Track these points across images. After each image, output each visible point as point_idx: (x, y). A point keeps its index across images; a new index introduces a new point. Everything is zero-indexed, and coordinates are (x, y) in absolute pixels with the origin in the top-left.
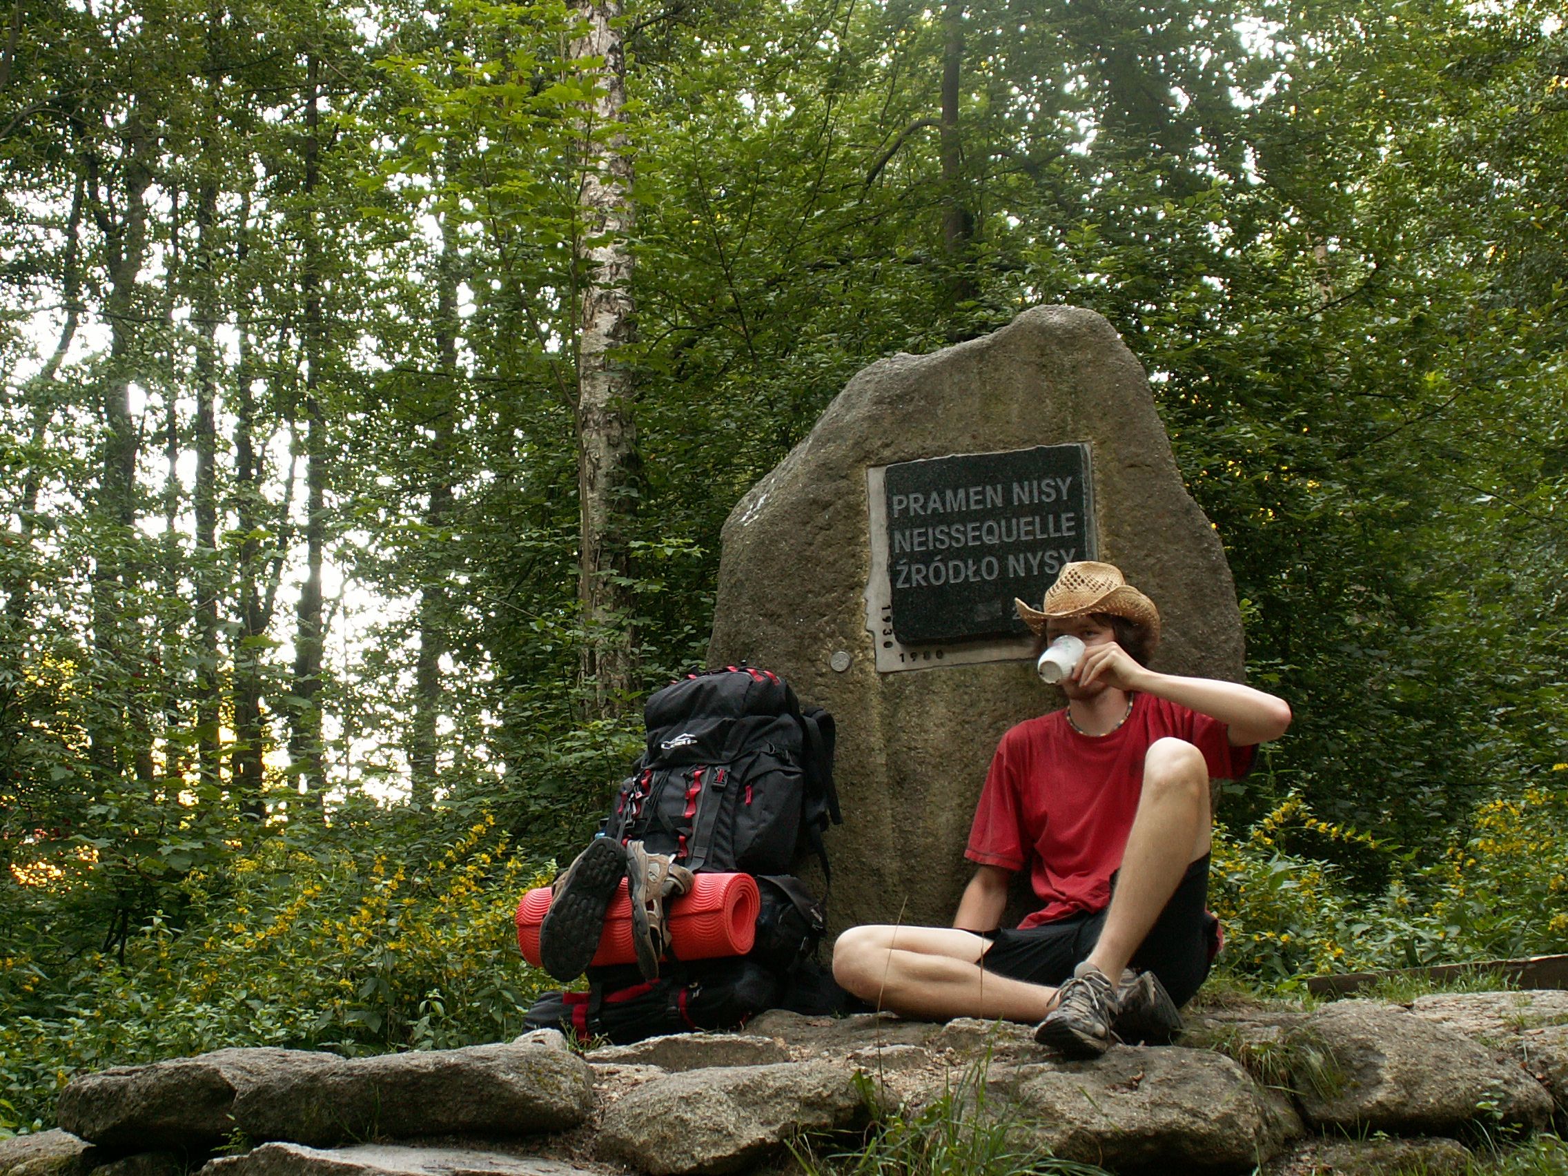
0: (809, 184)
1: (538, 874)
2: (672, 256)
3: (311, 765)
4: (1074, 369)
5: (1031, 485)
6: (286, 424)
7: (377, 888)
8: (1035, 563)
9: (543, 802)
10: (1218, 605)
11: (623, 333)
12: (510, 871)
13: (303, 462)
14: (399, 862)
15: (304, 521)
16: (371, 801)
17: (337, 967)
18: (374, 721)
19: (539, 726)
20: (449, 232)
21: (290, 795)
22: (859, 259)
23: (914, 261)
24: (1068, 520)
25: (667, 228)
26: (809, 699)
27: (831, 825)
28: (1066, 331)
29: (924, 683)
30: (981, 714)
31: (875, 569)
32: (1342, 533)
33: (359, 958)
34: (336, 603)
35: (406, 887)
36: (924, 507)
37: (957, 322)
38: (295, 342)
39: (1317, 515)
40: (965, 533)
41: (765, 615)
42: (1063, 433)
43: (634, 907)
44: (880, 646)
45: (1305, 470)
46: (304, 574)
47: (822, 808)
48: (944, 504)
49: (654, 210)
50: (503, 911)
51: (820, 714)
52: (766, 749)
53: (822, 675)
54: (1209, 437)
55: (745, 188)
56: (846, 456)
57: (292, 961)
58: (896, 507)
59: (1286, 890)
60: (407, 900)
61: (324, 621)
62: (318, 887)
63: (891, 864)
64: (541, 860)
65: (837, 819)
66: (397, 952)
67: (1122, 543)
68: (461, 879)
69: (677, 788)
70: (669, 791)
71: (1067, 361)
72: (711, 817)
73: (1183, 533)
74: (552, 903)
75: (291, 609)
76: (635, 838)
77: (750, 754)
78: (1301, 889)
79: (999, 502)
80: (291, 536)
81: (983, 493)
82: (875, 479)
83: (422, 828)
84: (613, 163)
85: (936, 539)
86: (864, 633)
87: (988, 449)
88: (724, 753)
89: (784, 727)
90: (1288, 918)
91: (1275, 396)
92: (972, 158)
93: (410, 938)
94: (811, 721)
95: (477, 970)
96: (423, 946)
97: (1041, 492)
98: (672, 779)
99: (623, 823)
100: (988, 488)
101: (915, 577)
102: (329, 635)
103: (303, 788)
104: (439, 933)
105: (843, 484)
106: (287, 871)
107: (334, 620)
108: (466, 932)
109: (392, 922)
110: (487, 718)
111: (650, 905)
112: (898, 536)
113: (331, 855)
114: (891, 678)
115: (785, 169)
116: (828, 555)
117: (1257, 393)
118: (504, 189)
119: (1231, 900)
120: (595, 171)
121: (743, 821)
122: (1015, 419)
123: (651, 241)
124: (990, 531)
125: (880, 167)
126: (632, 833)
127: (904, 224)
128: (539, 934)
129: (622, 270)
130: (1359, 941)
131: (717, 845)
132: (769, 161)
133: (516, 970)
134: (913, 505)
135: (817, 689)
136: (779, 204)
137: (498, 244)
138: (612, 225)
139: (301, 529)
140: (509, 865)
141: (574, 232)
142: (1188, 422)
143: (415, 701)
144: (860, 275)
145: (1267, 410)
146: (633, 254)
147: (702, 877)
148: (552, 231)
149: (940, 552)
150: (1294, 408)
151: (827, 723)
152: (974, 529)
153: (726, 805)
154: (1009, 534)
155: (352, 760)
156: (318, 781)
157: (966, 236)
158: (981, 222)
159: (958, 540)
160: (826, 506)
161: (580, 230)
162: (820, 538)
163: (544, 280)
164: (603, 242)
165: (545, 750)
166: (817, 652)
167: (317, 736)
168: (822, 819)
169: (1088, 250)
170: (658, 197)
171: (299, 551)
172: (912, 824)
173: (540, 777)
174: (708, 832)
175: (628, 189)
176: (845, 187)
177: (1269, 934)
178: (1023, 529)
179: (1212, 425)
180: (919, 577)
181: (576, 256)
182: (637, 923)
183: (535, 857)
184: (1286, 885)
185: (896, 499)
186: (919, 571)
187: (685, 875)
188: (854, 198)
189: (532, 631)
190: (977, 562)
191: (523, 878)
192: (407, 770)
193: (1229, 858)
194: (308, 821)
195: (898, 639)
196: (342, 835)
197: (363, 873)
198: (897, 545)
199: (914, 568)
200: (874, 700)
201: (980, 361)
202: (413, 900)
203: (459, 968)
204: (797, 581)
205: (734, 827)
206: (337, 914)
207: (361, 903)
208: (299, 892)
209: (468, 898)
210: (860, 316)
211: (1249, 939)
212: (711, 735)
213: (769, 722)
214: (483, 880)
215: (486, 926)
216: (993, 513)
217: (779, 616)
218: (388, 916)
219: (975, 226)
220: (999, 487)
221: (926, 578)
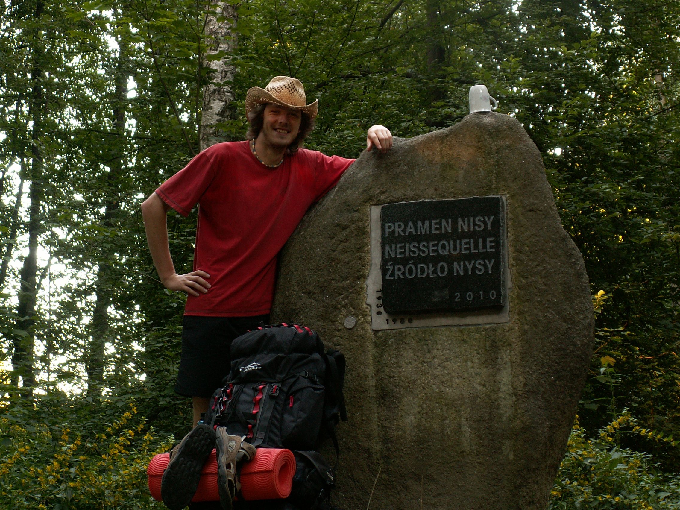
0: (345, 26)
1: (163, 444)
2: (259, 68)
3: (26, 371)
4: (498, 151)
5: (469, 220)
6: (18, 159)
7: (64, 449)
8: (470, 267)
9: (168, 399)
10: (580, 297)
11: (228, 113)
12: (145, 441)
13: (27, 184)
14: (78, 433)
15: (27, 220)
16: (62, 394)
17: (37, 496)
18: (65, 346)
19: (167, 353)
20: (123, 46)
21: (12, 390)
22: (373, 73)
23: (408, 75)
24: (491, 242)
25: (257, 51)
26: (330, 344)
27: (341, 421)
28: (494, 127)
29: (400, 337)
30: (434, 358)
31: (373, 267)
32: (664, 252)
33: (51, 491)
34: (45, 269)
35: (82, 449)
36: (404, 231)
37: (432, 114)
38: (25, 109)
39: (648, 241)
40: (428, 248)
41: (305, 293)
42: (489, 189)
43: (219, 467)
44: (374, 314)
45: (643, 212)
46: (25, 252)
47: (335, 411)
48: (416, 229)
49: (249, 38)
50: (140, 466)
51: (337, 354)
52: (303, 374)
53: (339, 330)
54: (584, 190)
55: (306, 28)
56: (358, 198)
57: (10, 492)
58: (387, 230)
59: (620, 470)
60: (82, 457)
61: (38, 281)
62: (27, 447)
63: (377, 447)
64: (165, 434)
65: (344, 418)
66: (74, 489)
67: (523, 257)
68: (116, 445)
69: (248, 395)
70: (243, 397)
71: (494, 146)
72: (268, 414)
73: (560, 252)
74: (170, 463)
75: (17, 273)
76: (222, 425)
77: (293, 377)
78: (629, 469)
79: (449, 230)
80: (19, 228)
81: (440, 224)
82: (375, 212)
83: (93, 413)
84: (224, 9)
85: (410, 251)
86: (365, 306)
87: (444, 197)
88: (278, 376)
89: (315, 361)
90: (621, 487)
91: (625, 166)
92: (445, 14)
93: (82, 480)
94: (331, 358)
95: (123, 501)
96: (91, 485)
97: (475, 224)
98: (245, 390)
99: (215, 415)
100: (443, 221)
101: (397, 273)
102: (40, 290)
103: (20, 384)
104: (101, 478)
105: (356, 215)
106: (9, 436)
107: (43, 281)
108: (117, 478)
109: (72, 470)
110: (136, 346)
111: (228, 466)
112: (387, 248)
113: (36, 427)
114: (380, 334)
115: (330, 16)
116: (345, 257)
117: (615, 164)
118: (158, 23)
119: (586, 475)
120: (214, 13)
121: (288, 418)
122: (461, 180)
123: (247, 57)
124: (443, 247)
125: (390, 16)
126: (220, 423)
127: (402, 53)
128: (161, 481)
129: (229, 75)
130: (664, 503)
131: (272, 431)
132: (321, 11)
133: (147, 502)
134: (397, 230)
135: (335, 339)
136: (327, 37)
137: (153, 54)
138: (223, 47)
139: (26, 224)
140: (145, 437)
141: (199, 51)
142: (571, 181)
143: (91, 334)
144: (374, 83)
145: (620, 175)
146: (235, 66)
147: (261, 450)
148: (186, 50)
149: (413, 258)
150: (637, 174)
151: (341, 359)
152: (434, 245)
153: (278, 407)
154: (455, 248)
155: (52, 368)
156: (30, 382)
157: (439, 62)
158: (450, 52)
159: (424, 252)
160: (344, 228)
161: (204, 49)
162: (340, 247)
163: (180, 79)
164: (217, 57)
165: (170, 368)
166: (336, 316)
167: (31, 353)
168: (335, 416)
169: (515, 73)
170: (252, 31)
171: (23, 238)
172: (390, 422)
173: (167, 384)
174: (266, 423)
175: (234, 25)
176: (367, 28)
177: (608, 497)
178: (464, 246)
179: (586, 183)
180: (400, 273)
181: (201, 65)
182: (220, 477)
183: (162, 433)
184: (619, 466)
185: (387, 225)
186: (399, 269)
187: (250, 448)
188: (372, 36)
189: (165, 294)
190: (435, 265)
191: (153, 446)
192: (85, 375)
193: (585, 449)
194: (23, 405)
195: (385, 310)
196: (43, 415)
197: (55, 439)
198: (387, 254)
199: (396, 267)
200: (370, 347)
201: (441, 143)
202: (85, 458)
203: (112, 500)
204: (326, 272)
205: (281, 421)
206: (39, 463)
207: (53, 457)
208: (15, 449)
209: (120, 457)
210: (374, 109)
211: (595, 499)
212: (270, 364)
213: (305, 358)
214: (129, 446)
215: (129, 475)
216: (445, 236)
217: (314, 293)
218: (70, 466)
219: (446, 55)
220: (450, 221)
221: (403, 274)
